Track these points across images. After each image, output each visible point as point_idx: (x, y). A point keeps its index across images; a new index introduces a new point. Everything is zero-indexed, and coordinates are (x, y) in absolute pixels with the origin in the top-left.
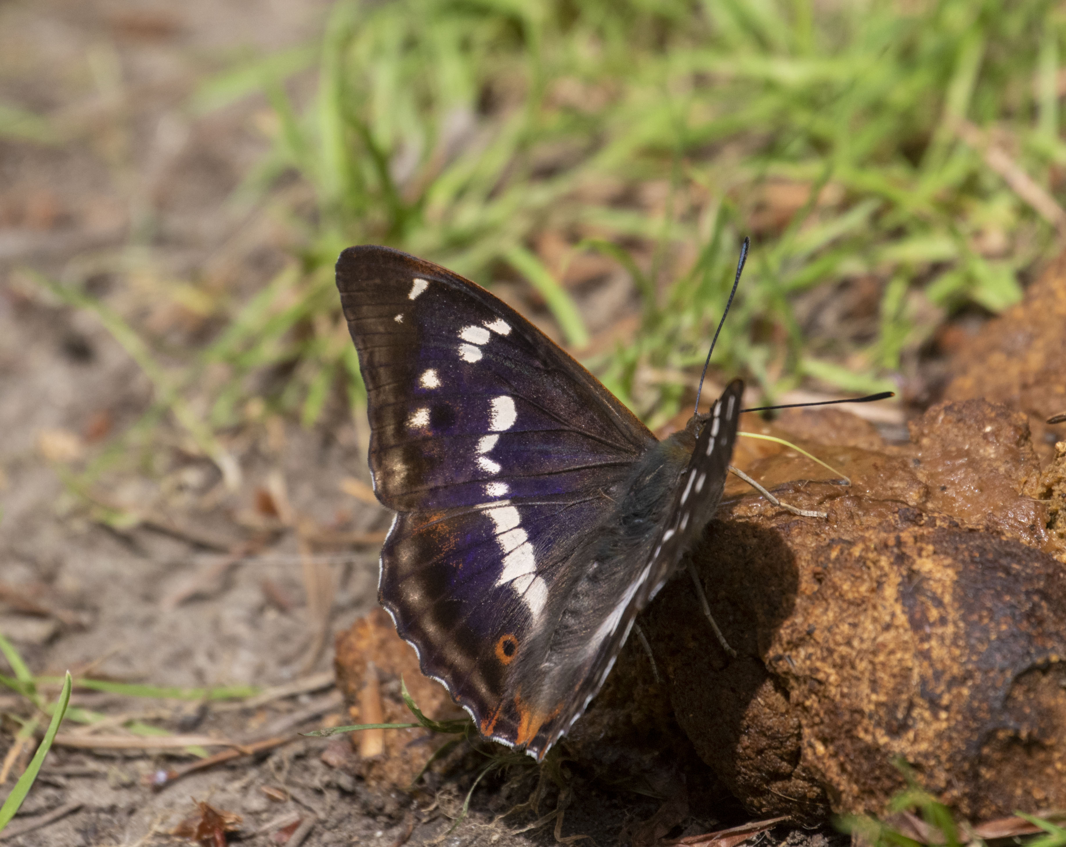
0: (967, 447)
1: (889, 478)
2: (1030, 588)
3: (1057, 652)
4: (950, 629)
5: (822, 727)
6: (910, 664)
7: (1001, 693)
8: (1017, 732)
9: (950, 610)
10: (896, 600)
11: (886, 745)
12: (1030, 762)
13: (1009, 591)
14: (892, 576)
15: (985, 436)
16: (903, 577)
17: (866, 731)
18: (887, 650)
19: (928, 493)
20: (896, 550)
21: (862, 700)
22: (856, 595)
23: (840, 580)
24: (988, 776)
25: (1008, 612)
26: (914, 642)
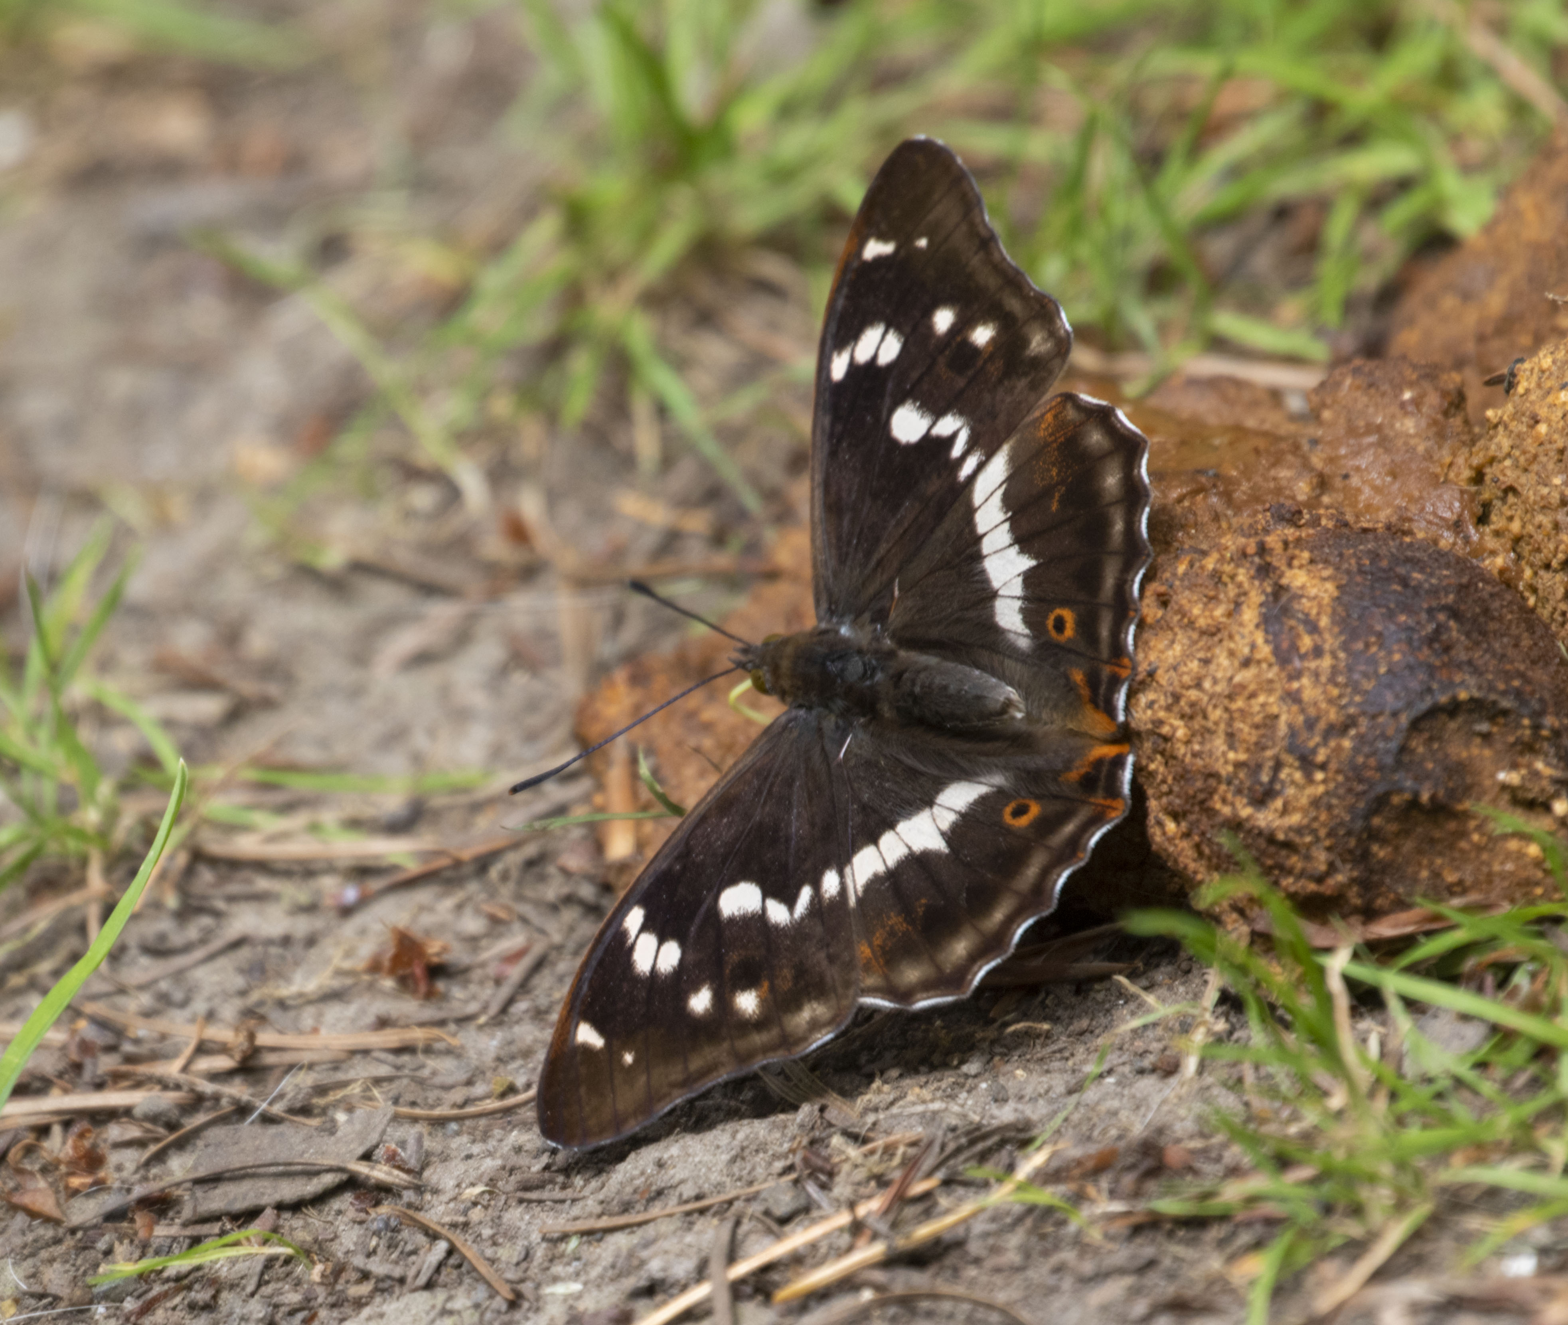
0: (1379, 420)
1: (1274, 465)
2: (1434, 604)
3: (1467, 688)
4: (1326, 663)
5: (1171, 797)
6: (1275, 710)
7: (1393, 745)
8: (1416, 795)
9: (1327, 636)
10: (1257, 626)
11: (1248, 819)
12: (1437, 834)
13: (1406, 609)
14: (1253, 594)
15: (1403, 405)
16: (1267, 595)
17: (1224, 801)
18: (1246, 693)
19: (1323, 483)
20: (1257, 560)
21: (1217, 759)
22: (1210, 621)
23: (1190, 601)
24: (1381, 854)
25: (1403, 636)
26: (1280, 679)
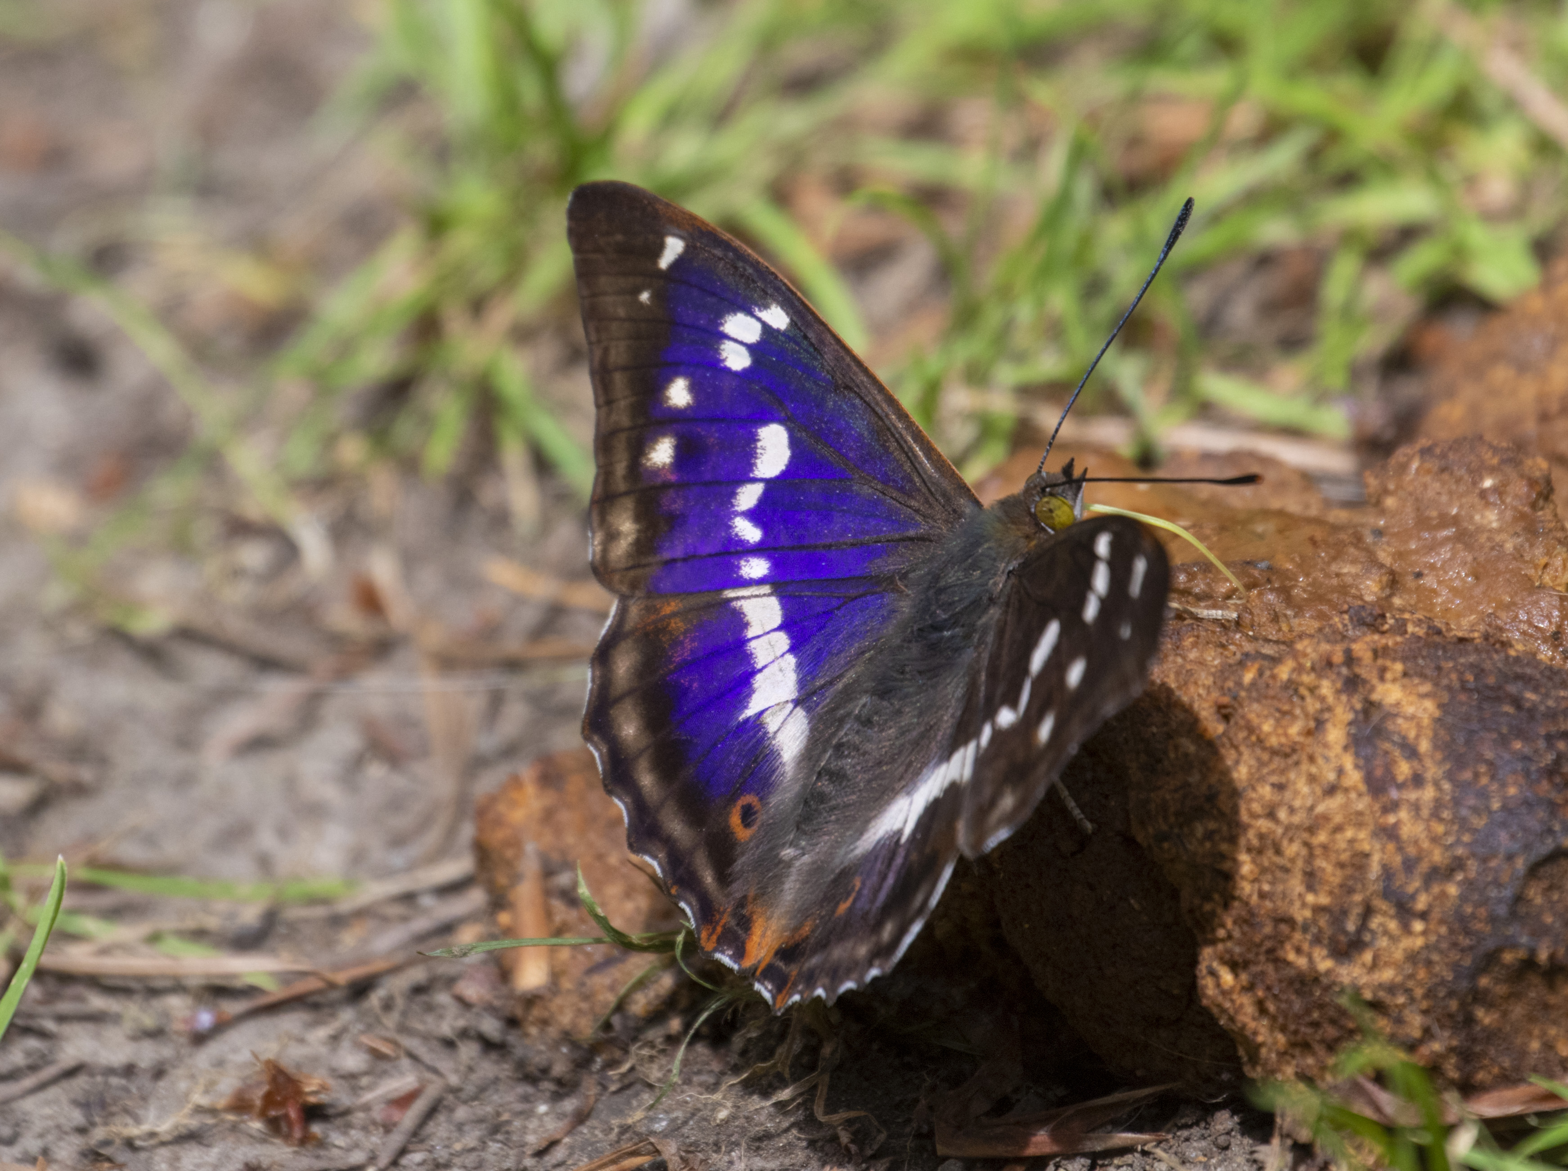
0: (1454, 511)
1: (1334, 559)
2: (1553, 729)
4: (1428, 794)
5: (1229, 944)
6: (1366, 847)
7: (1507, 893)
8: (1533, 952)
9: (1428, 763)
10: (1346, 748)
11: (1328, 972)
12: (1552, 999)
13: (1520, 733)
14: (1339, 710)
15: (1483, 494)
16: (1356, 712)
17: (1298, 950)
18: (1331, 825)
19: (1394, 582)
20: (1344, 671)
21: (1291, 902)
22: (1283, 740)
23: (1258, 716)
24: (1487, 1021)
25: (1519, 766)
26: (1372, 812)
